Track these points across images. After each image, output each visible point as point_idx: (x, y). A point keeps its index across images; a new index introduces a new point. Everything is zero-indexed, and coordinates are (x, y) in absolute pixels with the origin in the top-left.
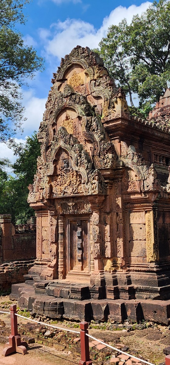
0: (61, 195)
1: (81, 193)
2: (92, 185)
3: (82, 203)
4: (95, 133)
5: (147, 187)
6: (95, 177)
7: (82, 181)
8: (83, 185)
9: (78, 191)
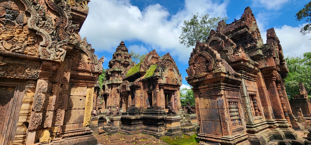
2: (57, 52)
3: (22, 66)
4: (64, 10)
5: (98, 69)
6: (63, 45)
7: (42, 43)
8: (42, 48)
9: (24, 51)
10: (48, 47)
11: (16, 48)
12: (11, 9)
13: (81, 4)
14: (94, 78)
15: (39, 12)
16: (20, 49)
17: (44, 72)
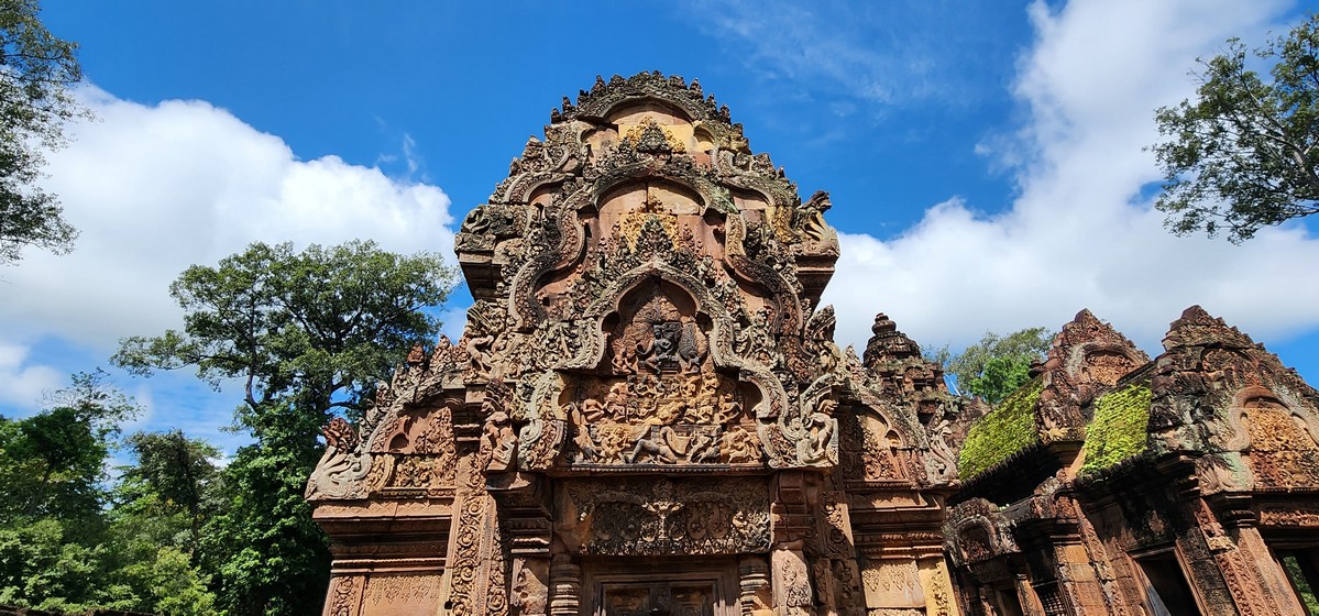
0: (617, 463)
1: (736, 460)
2: (809, 430)
3: (721, 505)
4: (779, 271)
5: (941, 472)
6: (821, 400)
7: (762, 409)
8: (767, 426)
9: (719, 452)
10: (781, 419)
11: (700, 445)
12: (663, 321)
13: (808, 227)
14: (933, 517)
15: (726, 305)
16: (708, 445)
17: (788, 517)
